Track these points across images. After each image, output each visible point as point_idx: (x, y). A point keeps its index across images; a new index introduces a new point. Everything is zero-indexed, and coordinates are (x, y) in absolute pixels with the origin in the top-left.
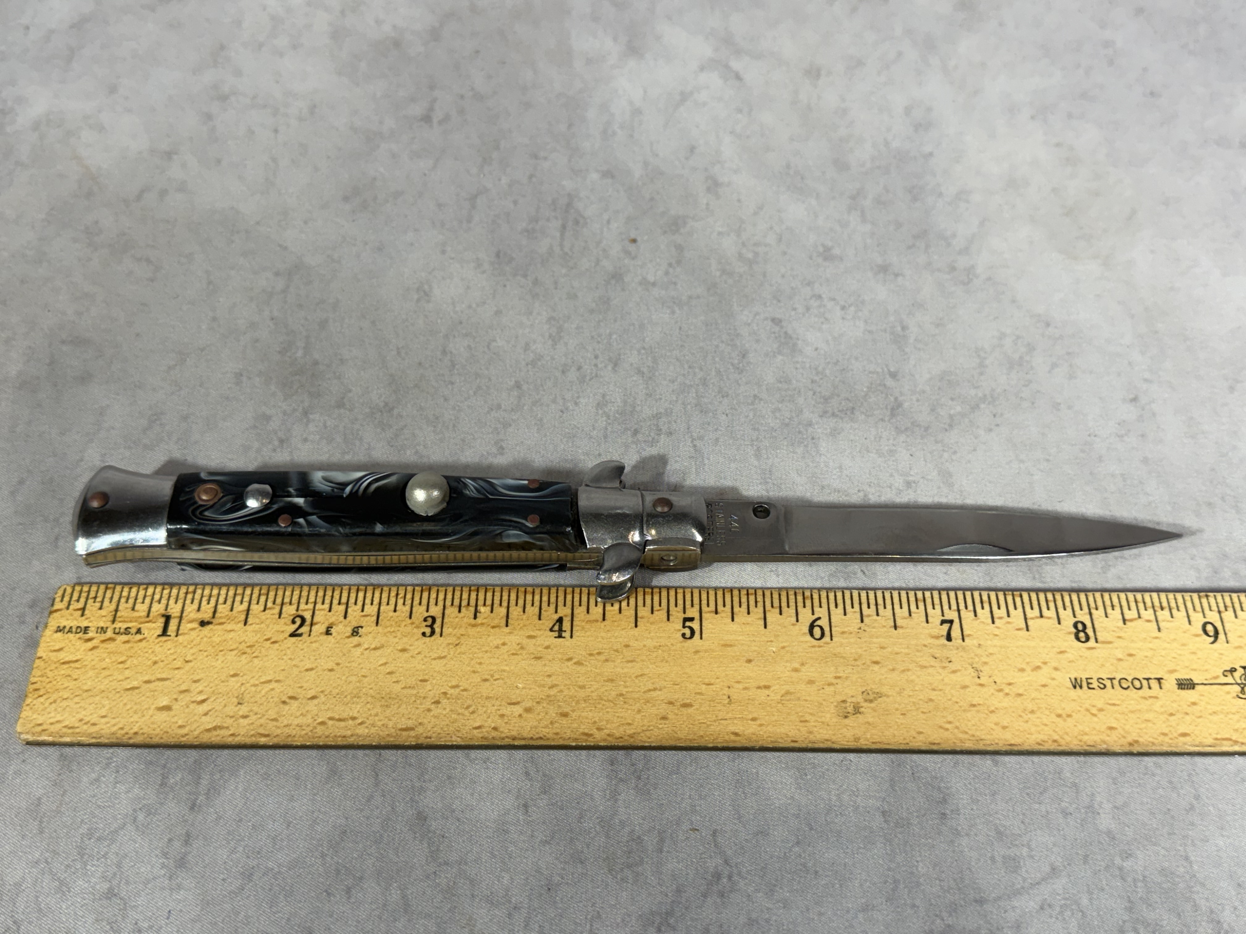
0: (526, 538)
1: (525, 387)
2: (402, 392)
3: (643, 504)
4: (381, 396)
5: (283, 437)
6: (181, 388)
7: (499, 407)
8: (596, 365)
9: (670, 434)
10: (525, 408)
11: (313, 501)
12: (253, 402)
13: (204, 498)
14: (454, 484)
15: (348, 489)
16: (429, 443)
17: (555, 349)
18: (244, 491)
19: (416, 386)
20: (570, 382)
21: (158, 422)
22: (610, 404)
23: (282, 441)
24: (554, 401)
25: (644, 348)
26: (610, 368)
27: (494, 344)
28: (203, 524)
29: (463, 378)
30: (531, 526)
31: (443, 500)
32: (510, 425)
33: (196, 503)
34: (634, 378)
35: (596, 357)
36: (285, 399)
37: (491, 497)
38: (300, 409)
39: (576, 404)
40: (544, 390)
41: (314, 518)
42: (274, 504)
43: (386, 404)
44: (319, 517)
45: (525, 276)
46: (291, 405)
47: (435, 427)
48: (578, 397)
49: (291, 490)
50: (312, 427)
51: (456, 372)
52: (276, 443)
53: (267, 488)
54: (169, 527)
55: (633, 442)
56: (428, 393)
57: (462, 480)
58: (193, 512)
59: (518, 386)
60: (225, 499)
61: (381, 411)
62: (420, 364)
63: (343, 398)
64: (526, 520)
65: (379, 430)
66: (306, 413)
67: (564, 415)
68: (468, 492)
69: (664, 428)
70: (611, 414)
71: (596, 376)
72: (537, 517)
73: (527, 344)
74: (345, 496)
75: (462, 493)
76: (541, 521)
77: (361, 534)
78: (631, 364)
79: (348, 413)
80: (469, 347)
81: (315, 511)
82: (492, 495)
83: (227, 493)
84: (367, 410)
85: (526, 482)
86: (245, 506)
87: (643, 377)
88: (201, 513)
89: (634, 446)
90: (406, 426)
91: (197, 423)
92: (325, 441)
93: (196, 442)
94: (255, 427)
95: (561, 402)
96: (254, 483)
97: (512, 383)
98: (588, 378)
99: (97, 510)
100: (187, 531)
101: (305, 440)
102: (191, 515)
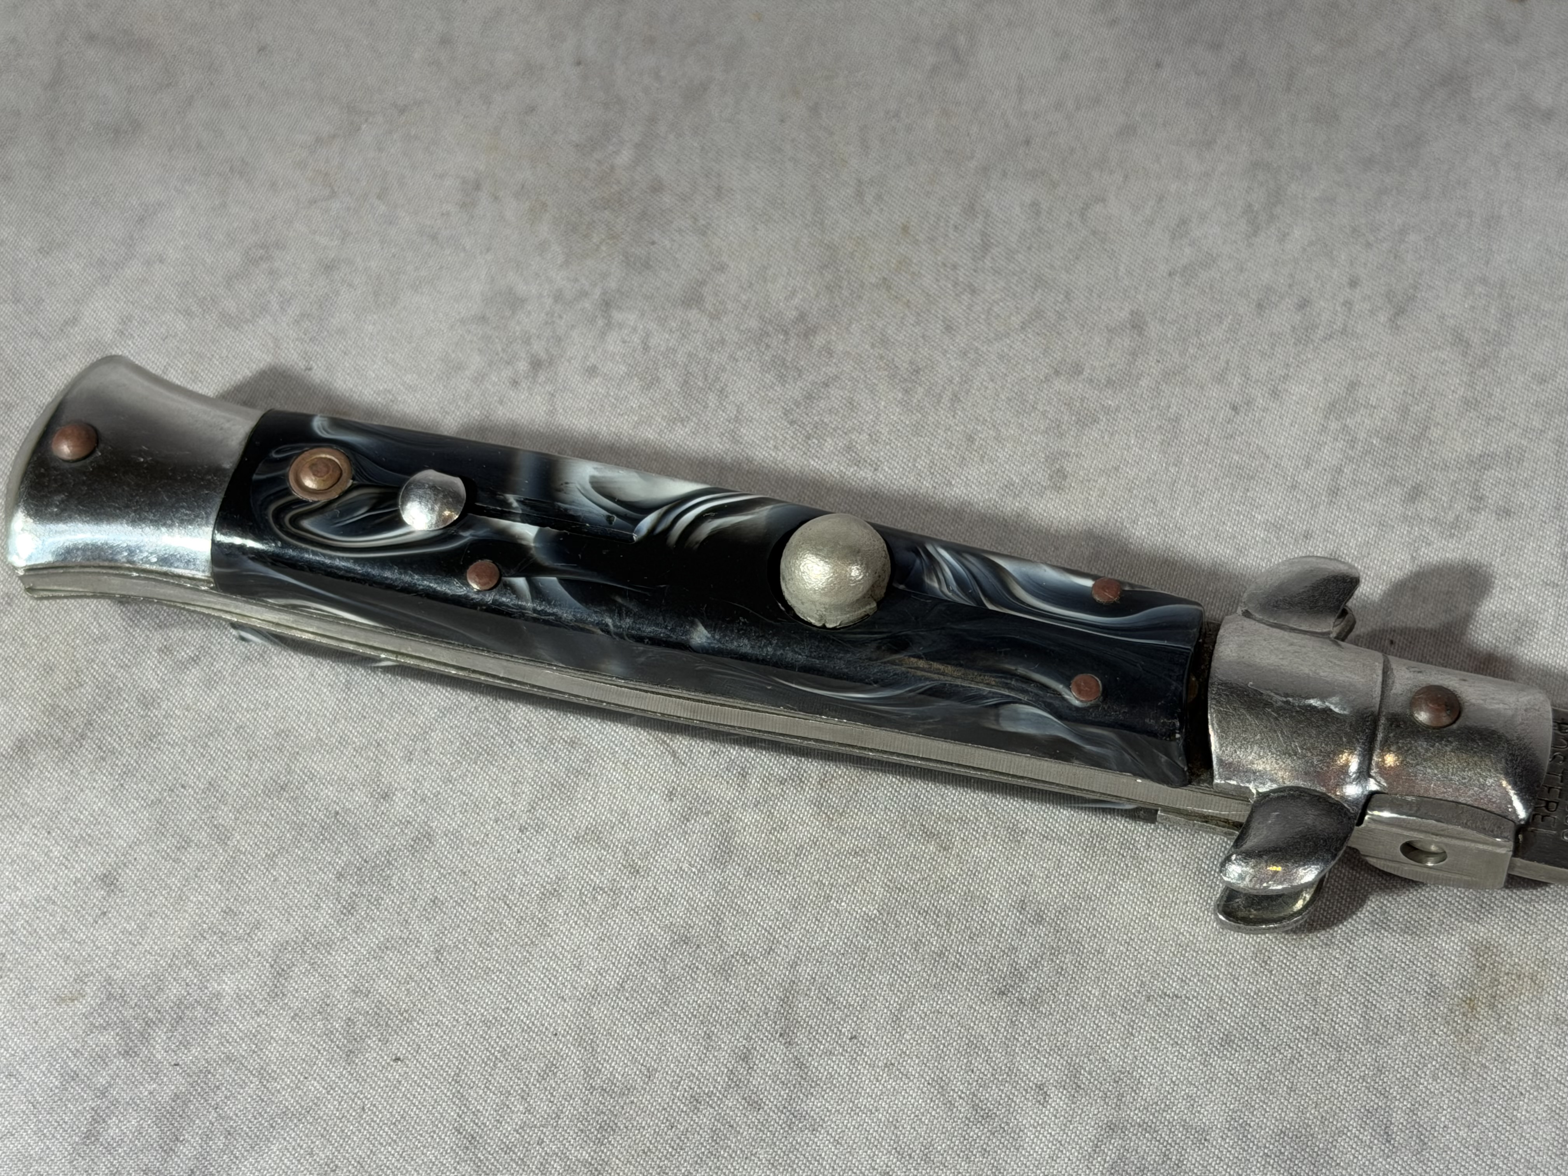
0: (1058, 729)
1: (1153, 329)
2: (846, 293)
3: (1383, 692)
4: (794, 293)
5: (543, 355)
6: (333, 194)
7: (1077, 370)
8: (1348, 304)
9: (1505, 512)
10: (1144, 383)
11: (559, 535)
12: (489, 257)
13: (310, 483)
14: (906, 556)
15: (647, 522)
16: (885, 431)
17: (1250, 245)
18: (405, 480)
19: (885, 284)
20: (1271, 335)
21: (264, 266)
22: (1362, 411)
23: (536, 364)
24: (1220, 378)
25: (1484, 281)
26: (1383, 318)
27: (1098, 208)
28: (295, 548)
29: (1002, 283)
30: (1077, 703)
31: (870, 594)
32: (1096, 421)
33: (287, 492)
34: (1443, 355)
35: (1354, 283)
36: (567, 263)
37: (990, 607)
38: (597, 292)
39: (1275, 394)
40: (1201, 346)
41: (551, 582)
42: (466, 527)
43: (802, 317)
44: (564, 582)
45: (1216, 46)
46: (576, 280)
47: (906, 391)
48: (1286, 377)
49: (512, 499)
50: (613, 343)
51: (988, 263)
52: (523, 366)
53: (458, 483)
54: (221, 538)
55: (1405, 518)
56: (908, 304)
57: (930, 548)
58: (278, 514)
59: (1137, 324)
60: (355, 494)
61: (786, 333)
62: (905, 229)
63: (703, 283)
64: (1068, 686)
65: (769, 378)
66: (607, 304)
67: (1239, 419)
68: (936, 585)
69: (1494, 497)
70: (1362, 435)
71: (1344, 331)
72: (1094, 682)
73: (1184, 222)
74: (635, 537)
75: (923, 581)
76: (1106, 694)
77: (655, 641)
78: (1442, 317)
79: (705, 320)
80: (1035, 204)
81: (559, 565)
82: (992, 601)
83: (362, 478)
84: (754, 324)
85: (1088, 583)
86: (396, 522)
87: (1465, 354)
88: (295, 521)
89: (1405, 529)
90: (836, 378)
91: (350, 285)
92: (636, 382)
93: (342, 332)
94: (483, 319)
95: (1237, 381)
96: (430, 468)
97: (1124, 314)
98: (1320, 333)
99: (67, 465)
100: (258, 556)
101: (592, 371)
102: (271, 520)
